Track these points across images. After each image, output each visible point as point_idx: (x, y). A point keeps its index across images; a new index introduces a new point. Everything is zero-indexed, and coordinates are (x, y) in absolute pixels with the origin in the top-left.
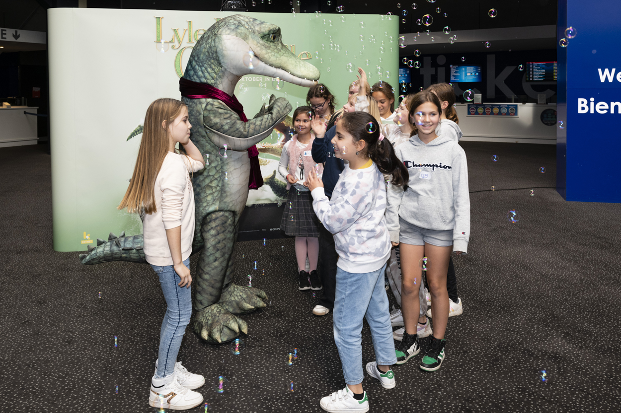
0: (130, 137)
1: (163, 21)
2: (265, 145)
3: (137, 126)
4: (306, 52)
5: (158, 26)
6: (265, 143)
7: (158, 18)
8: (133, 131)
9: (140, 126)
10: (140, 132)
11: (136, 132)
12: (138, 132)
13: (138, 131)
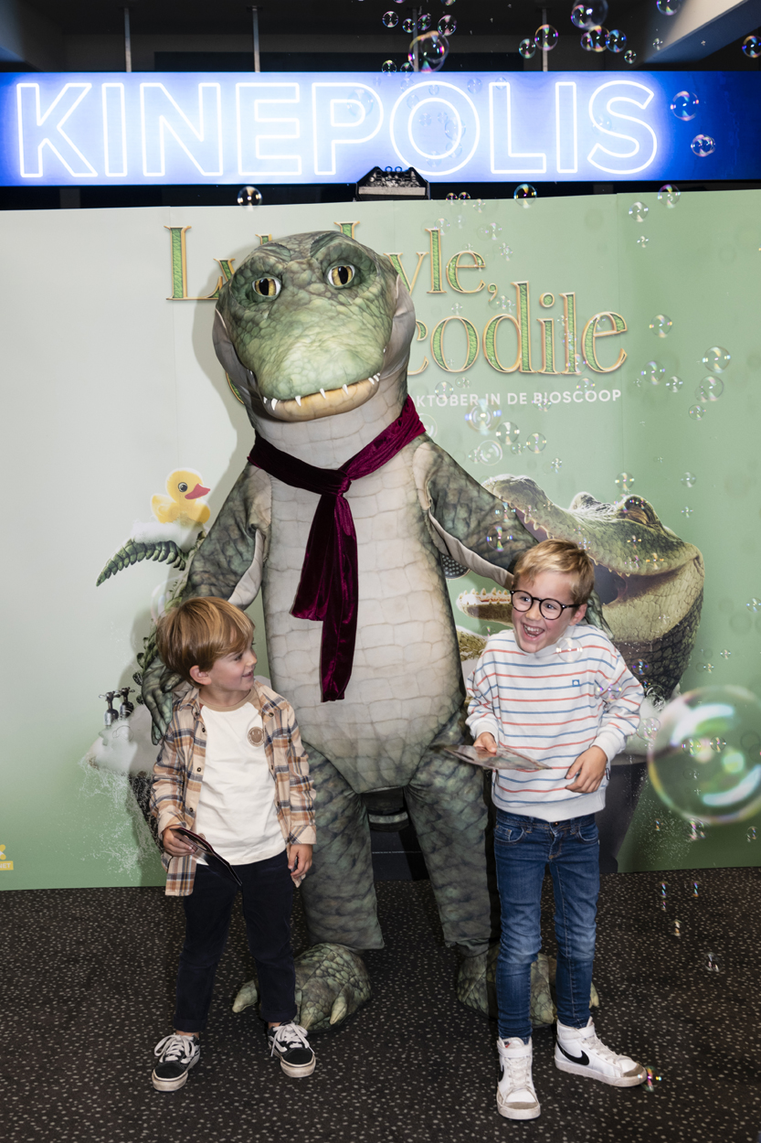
0: (106, 575)
1: (190, 240)
2: (490, 596)
3: (124, 543)
4: (608, 313)
5: (177, 253)
6: (489, 590)
7: (176, 231)
8: (112, 557)
9: (131, 543)
10: (132, 558)
11: (123, 560)
12: (126, 561)
13: (128, 556)
